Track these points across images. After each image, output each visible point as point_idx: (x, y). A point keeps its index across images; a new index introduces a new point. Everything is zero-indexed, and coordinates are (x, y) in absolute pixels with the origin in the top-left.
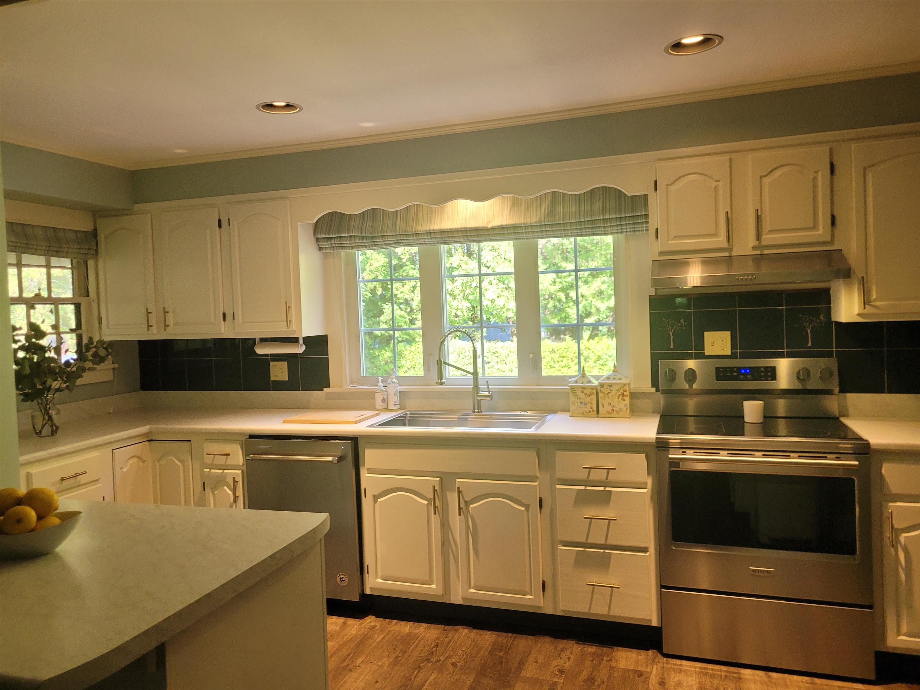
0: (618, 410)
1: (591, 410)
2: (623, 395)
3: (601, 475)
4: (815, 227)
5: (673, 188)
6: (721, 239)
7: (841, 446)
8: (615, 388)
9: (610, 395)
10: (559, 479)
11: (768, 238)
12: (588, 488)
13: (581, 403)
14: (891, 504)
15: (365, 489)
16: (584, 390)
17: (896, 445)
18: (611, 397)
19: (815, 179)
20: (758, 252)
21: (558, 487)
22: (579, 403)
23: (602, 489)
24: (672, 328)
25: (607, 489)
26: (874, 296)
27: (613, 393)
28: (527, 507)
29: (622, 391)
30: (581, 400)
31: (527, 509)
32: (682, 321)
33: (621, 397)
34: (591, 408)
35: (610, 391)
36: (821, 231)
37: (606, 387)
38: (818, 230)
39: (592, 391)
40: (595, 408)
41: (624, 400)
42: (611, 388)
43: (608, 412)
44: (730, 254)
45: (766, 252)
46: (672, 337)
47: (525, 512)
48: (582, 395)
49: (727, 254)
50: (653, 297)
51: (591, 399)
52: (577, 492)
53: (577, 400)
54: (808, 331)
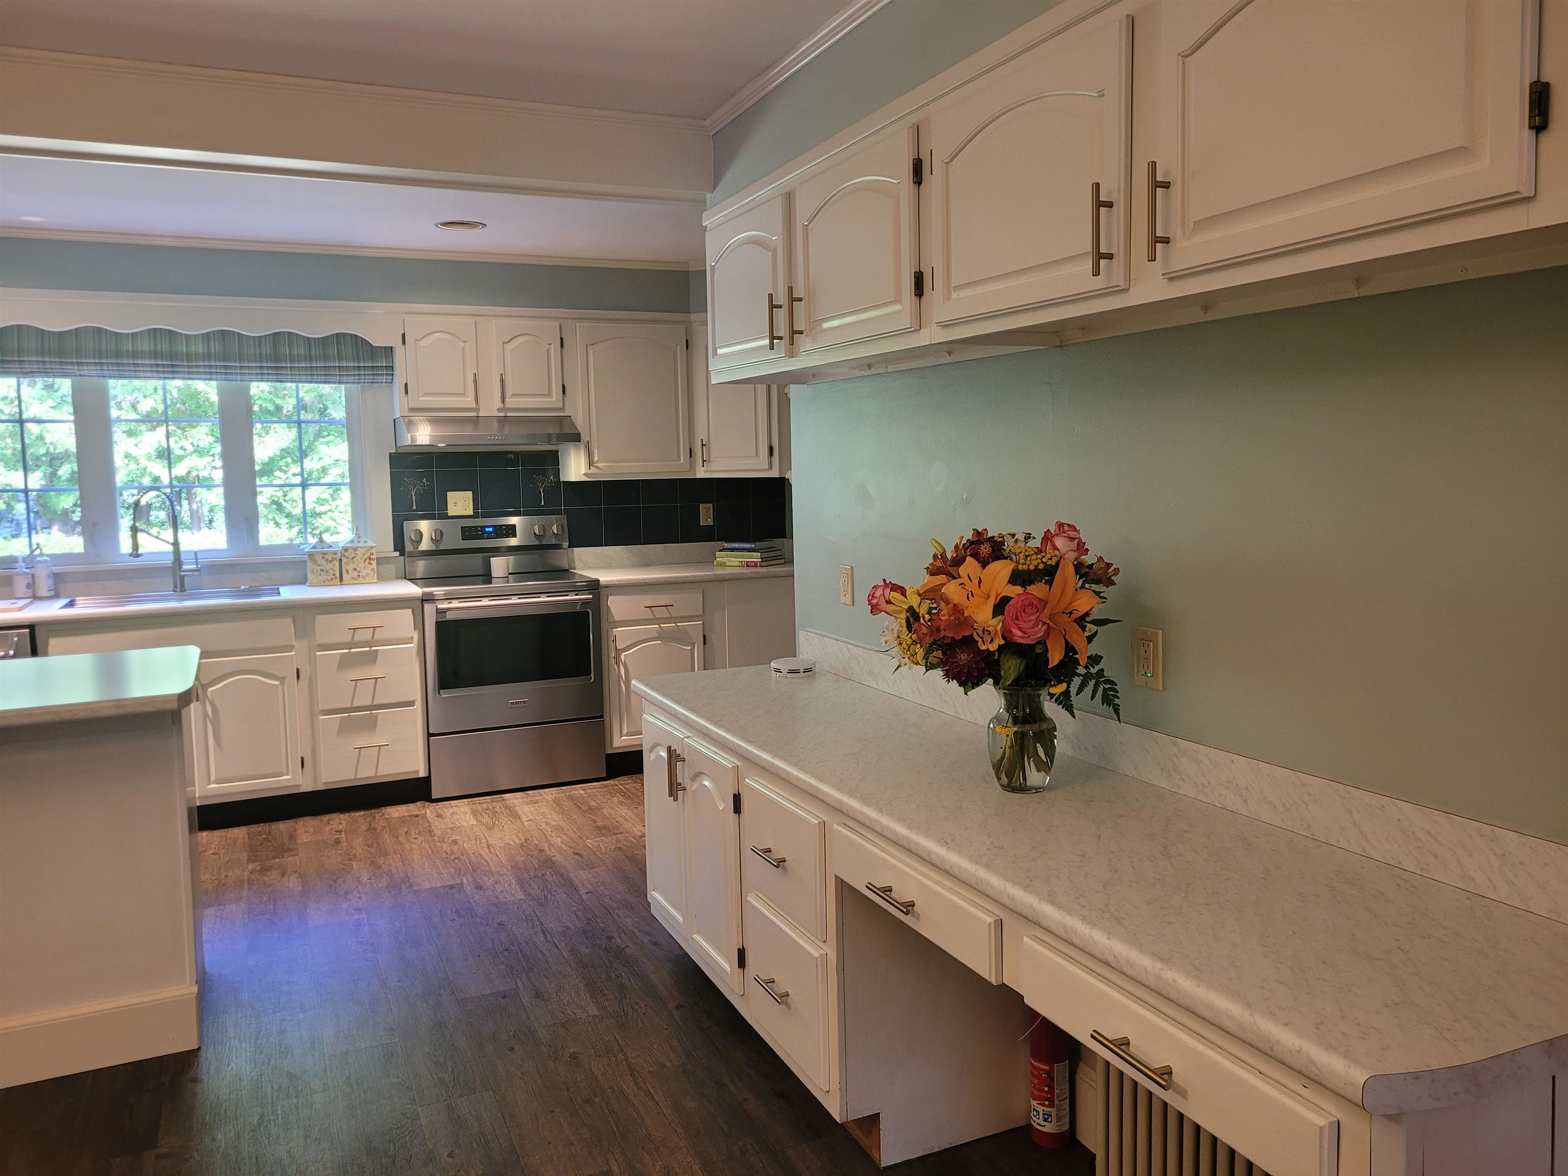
0: (364, 575)
1: (334, 577)
2: (370, 559)
3: (365, 635)
4: (549, 395)
5: (422, 343)
6: (469, 399)
7: (578, 584)
8: (360, 552)
9: (355, 559)
10: (319, 645)
11: (511, 402)
12: (353, 650)
13: (322, 570)
14: (615, 629)
16: (325, 556)
17: (618, 581)
18: (356, 562)
19: (548, 351)
20: (502, 414)
21: (318, 653)
22: (319, 570)
23: (368, 649)
24: (414, 488)
25: (373, 648)
26: (596, 459)
27: (358, 557)
28: (282, 680)
29: (369, 554)
30: (322, 567)
31: (282, 683)
32: (425, 480)
33: (368, 560)
34: (334, 575)
35: (354, 555)
36: (554, 399)
37: (350, 551)
38: (552, 398)
39: (334, 556)
40: (338, 575)
41: (371, 564)
42: (356, 552)
43: (353, 578)
44: (478, 414)
45: (509, 414)
46: (414, 498)
47: (280, 687)
48: (323, 562)
49: (474, 414)
50: (393, 455)
51: (333, 566)
52: (341, 658)
53: (316, 567)
54: (542, 490)
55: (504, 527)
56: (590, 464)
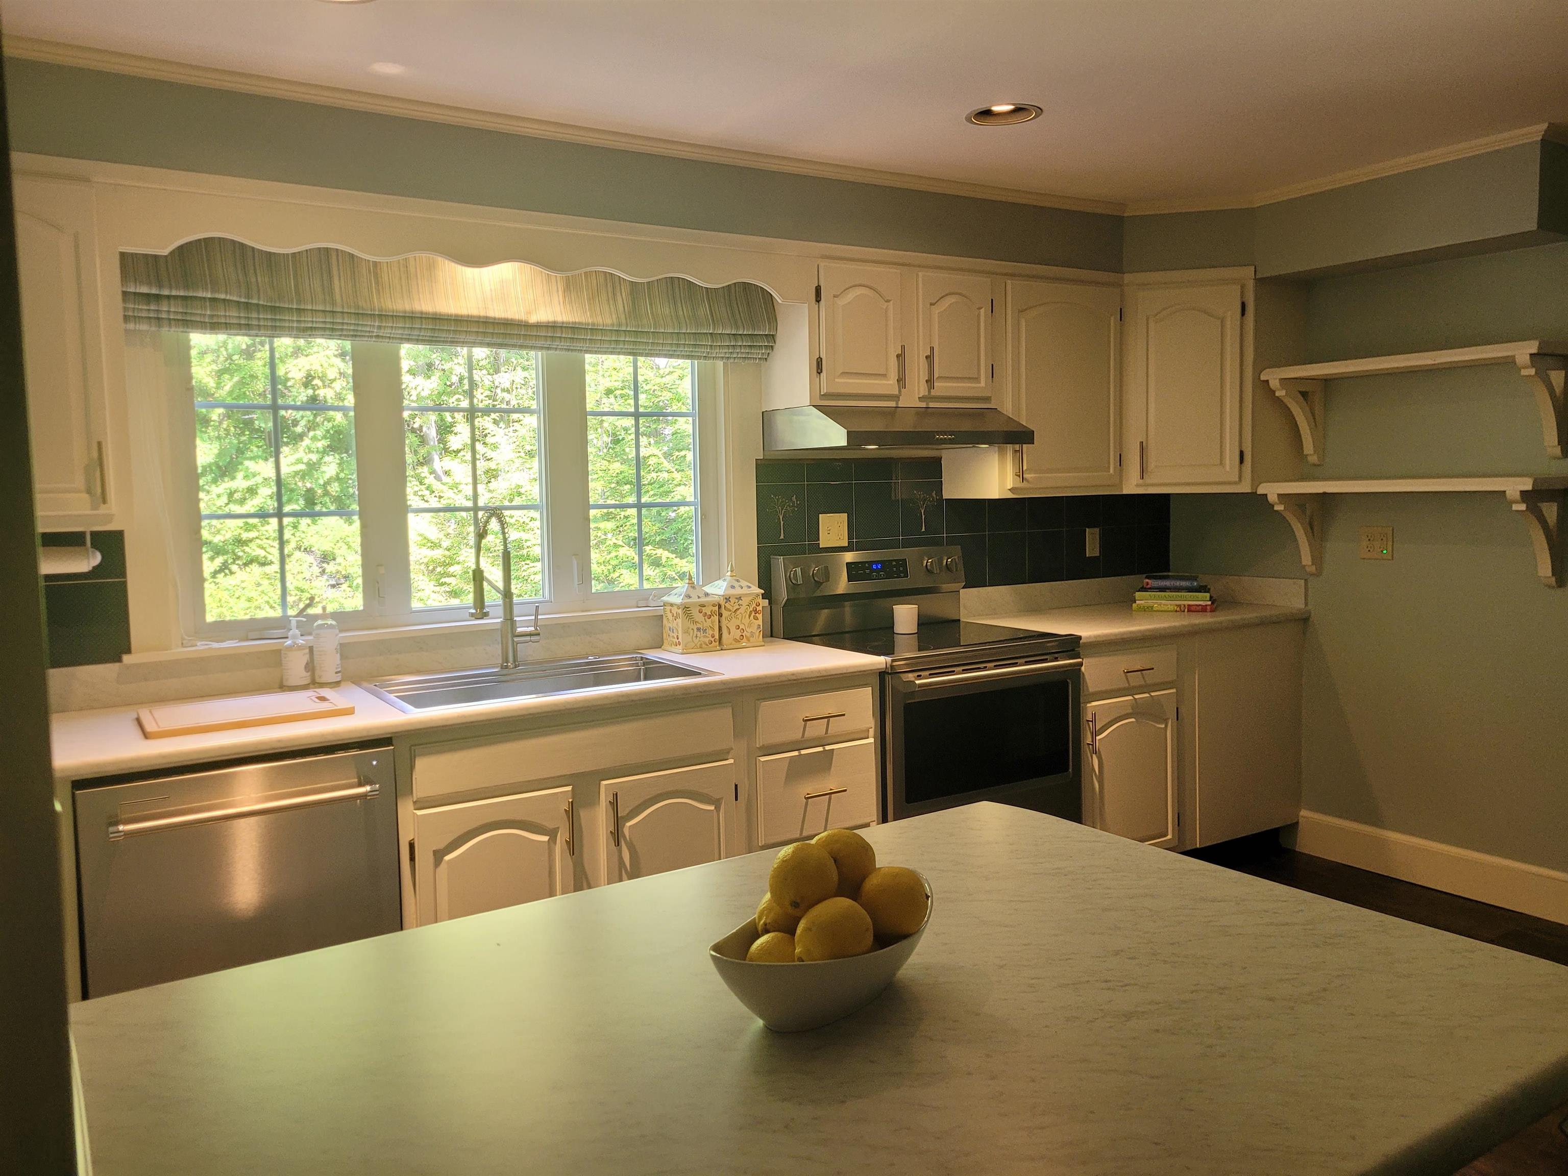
0: (748, 635)
1: (713, 640)
2: (756, 612)
3: (816, 729)
4: (977, 379)
5: (840, 301)
6: (891, 382)
7: (1048, 645)
8: (745, 601)
9: (738, 612)
10: (763, 748)
11: (940, 387)
12: (803, 752)
13: (699, 629)
14: (1088, 705)
15: (412, 846)
16: (703, 608)
17: (1096, 637)
18: (739, 616)
19: (979, 316)
20: (924, 405)
21: (763, 759)
22: (695, 630)
23: (820, 749)
24: (782, 509)
25: (827, 748)
26: (1025, 467)
27: (742, 610)
28: (717, 803)
29: (755, 605)
30: (699, 626)
31: (718, 808)
32: (794, 498)
33: (753, 614)
34: (713, 637)
35: (738, 607)
36: (983, 384)
37: (732, 600)
38: (980, 383)
39: (713, 608)
40: (717, 637)
41: (757, 619)
42: (740, 602)
43: (736, 640)
44: (897, 403)
45: (931, 405)
46: (782, 523)
47: (715, 813)
48: (699, 617)
49: (893, 404)
50: (759, 461)
51: (712, 622)
52: (790, 762)
53: (692, 626)
54: (923, 511)
55: (894, 563)
56: (1020, 474)
